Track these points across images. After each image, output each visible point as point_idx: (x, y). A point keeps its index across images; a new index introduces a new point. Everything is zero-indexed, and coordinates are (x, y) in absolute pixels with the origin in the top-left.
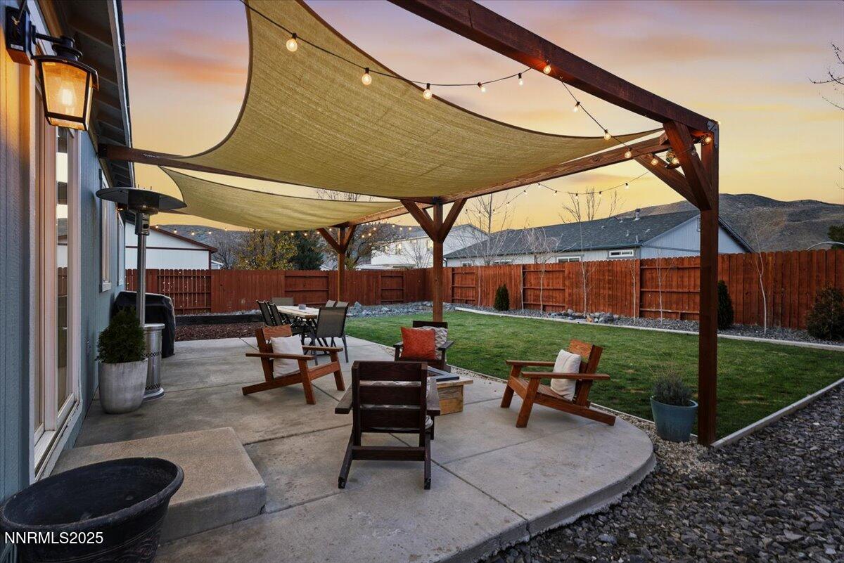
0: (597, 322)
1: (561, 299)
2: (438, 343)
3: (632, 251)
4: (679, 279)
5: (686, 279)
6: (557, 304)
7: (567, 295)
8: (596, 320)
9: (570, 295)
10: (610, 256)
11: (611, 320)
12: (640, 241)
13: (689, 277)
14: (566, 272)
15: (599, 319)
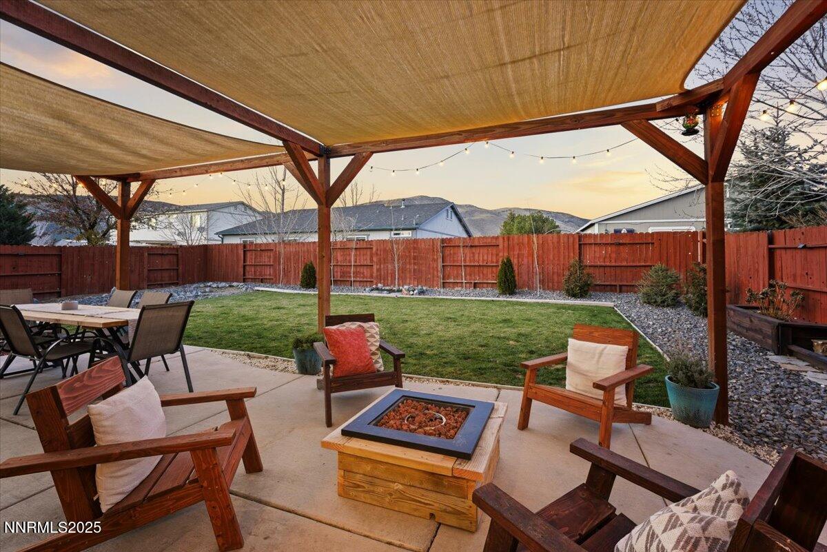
0: (413, 295)
1: (369, 275)
2: (372, 345)
3: (410, 232)
4: (472, 255)
5: (477, 256)
6: (365, 279)
7: (375, 270)
8: (412, 293)
9: (377, 270)
10: (393, 236)
11: (422, 292)
12: (416, 224)
13: (479, 254)
14: (374, 249)
15: (413, 291)
